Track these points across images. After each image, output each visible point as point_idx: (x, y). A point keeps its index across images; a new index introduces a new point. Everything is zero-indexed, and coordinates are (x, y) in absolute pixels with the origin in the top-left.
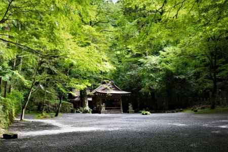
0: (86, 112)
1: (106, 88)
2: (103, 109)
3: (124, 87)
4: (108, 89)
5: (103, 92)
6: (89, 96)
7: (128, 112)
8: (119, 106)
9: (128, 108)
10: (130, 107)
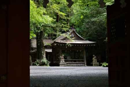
0: (43, 64)
1: (66, 38)
2: (62, 61)
3: (90, 36)
4: (68, 39)
5: (62, 42)
6: (47, 47)
7: (92, 65)
8: (83, 58)
9: (92, 61)
10: (94, 59)
